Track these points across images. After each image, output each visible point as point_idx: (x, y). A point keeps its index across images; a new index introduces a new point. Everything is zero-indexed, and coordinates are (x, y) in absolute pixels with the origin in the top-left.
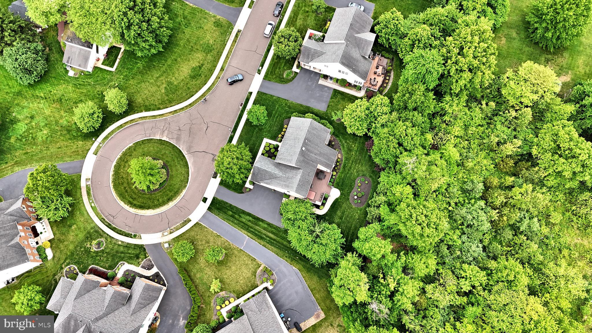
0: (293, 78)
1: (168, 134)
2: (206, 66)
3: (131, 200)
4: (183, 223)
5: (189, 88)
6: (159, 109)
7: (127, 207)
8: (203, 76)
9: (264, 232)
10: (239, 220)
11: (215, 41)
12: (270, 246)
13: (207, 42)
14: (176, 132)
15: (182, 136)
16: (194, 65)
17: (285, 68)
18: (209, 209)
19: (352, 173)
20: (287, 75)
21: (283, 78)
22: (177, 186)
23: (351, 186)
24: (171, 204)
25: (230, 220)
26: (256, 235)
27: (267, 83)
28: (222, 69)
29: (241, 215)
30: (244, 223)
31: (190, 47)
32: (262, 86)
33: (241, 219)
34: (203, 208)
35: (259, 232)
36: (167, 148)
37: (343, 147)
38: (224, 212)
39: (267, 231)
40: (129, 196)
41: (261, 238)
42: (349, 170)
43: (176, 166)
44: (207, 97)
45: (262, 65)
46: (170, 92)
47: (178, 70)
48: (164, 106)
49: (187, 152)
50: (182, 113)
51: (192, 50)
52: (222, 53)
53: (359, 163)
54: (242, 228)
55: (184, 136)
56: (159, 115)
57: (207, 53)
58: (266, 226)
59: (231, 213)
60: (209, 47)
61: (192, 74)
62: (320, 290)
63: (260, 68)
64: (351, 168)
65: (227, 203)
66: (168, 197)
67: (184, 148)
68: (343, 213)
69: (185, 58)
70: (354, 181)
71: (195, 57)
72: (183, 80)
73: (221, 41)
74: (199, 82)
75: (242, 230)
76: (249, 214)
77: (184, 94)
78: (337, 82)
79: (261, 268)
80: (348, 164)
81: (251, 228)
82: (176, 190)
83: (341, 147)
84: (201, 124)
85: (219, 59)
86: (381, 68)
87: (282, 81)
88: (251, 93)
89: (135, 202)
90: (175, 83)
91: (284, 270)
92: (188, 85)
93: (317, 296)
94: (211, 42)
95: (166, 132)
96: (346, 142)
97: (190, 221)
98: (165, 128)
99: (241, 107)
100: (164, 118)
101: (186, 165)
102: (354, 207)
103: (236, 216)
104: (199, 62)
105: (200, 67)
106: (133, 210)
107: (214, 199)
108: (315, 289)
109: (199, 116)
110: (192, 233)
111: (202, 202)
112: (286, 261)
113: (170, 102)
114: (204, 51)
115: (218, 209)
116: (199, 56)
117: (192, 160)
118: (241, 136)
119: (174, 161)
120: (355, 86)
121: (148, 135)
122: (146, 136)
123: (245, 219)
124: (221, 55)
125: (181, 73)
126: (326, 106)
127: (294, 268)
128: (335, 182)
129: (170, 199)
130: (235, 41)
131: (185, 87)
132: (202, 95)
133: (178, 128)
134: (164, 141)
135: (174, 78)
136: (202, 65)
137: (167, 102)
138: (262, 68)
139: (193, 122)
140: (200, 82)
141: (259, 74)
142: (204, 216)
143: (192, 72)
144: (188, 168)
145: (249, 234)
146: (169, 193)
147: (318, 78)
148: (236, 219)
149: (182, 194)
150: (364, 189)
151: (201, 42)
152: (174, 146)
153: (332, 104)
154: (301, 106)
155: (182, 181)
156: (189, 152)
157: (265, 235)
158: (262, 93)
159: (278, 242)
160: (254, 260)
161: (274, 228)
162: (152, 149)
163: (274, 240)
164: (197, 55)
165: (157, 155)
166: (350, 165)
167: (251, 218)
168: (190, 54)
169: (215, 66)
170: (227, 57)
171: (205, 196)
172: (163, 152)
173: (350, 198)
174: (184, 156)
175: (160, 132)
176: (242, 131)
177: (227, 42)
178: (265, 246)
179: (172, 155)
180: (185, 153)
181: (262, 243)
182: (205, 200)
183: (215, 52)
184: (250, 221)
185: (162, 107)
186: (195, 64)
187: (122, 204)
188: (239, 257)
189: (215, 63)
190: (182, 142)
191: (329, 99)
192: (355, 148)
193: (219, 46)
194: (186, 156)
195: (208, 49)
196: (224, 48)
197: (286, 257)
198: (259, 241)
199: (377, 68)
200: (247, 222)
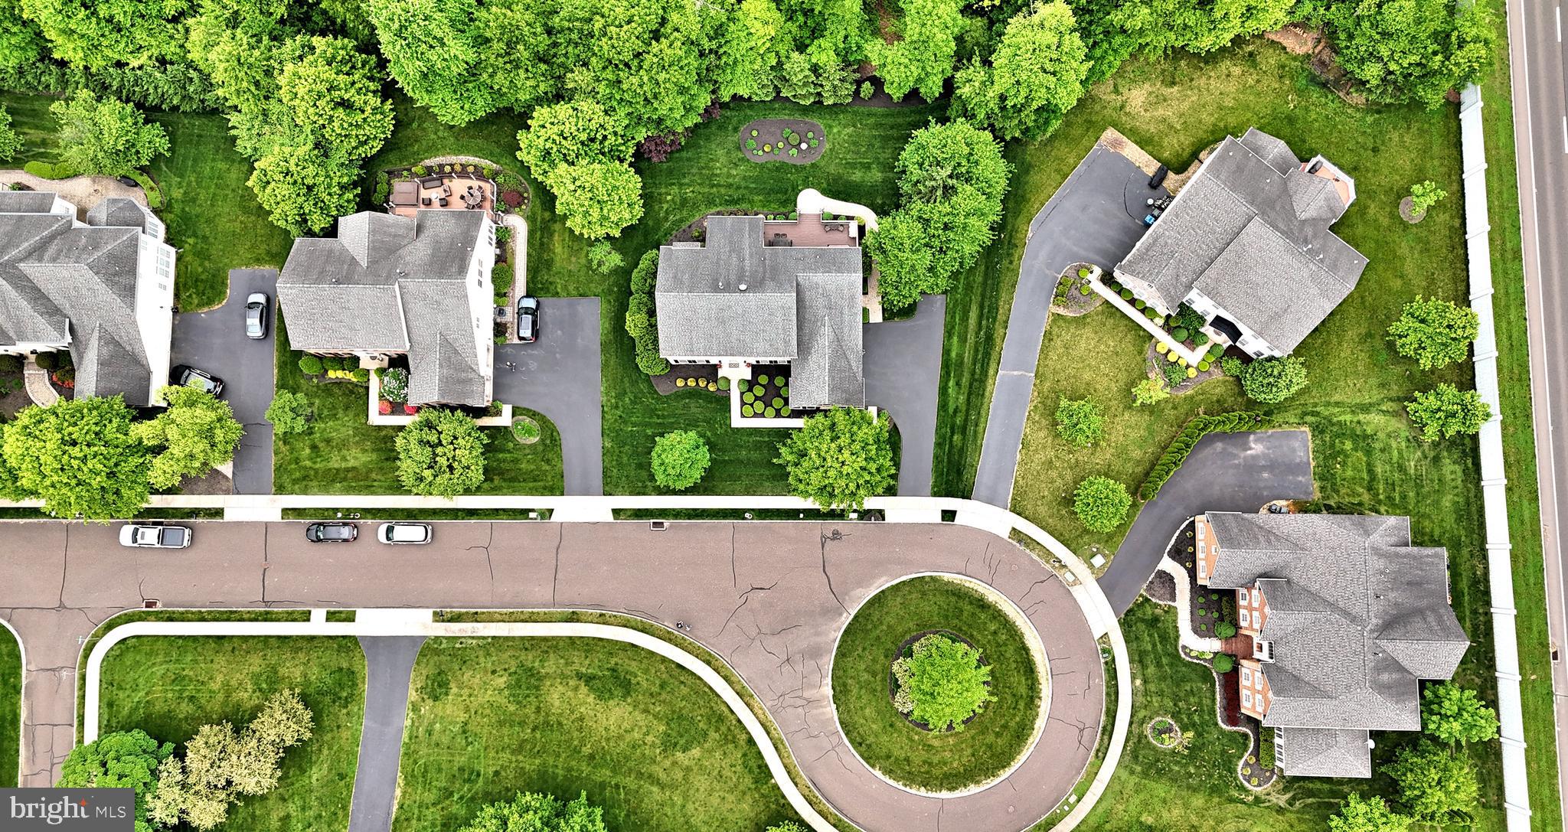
0: (533, 415)
1: (812, 686)
2: (581, 664)
3: (1021, 705)
4: (1027, 545)
5: (662, 687)
6: (751, 741)
7: (1044, 706)
8: (613, 661)
9: (971, 338)
10: (967, 411)
11: (494, 672)
12: (1001, 311)
13: (506, 693)
14: (799, 668)
15: (804, 645)
16: (591, 699)
17: (511, 445)
18: (966, 495)
19: (744, 178)
20: (529, 432)
21: (542, 440)
22: (941, 600)
23: (778, 169)
24: (992, 596)
25: (975, 432)
26: (987, 355)
27: (572, 479)
28: (573, 618)
29: (951, 411)
30: (970, 394)
31: (538, 735)
32: (586, 492)
33: (963, 408)
34: (971, 512)
35: (976, 351)
36: (851, 672)
37: (681, 221)
38: (960, 456)
39: (966, 332)
40: (1014, 715)
41: (989, 339)
42: (739, 188)
43: (889, 626)
44: (669, 626)
45: (524, 513)
46: (693, 732)
47: (620, 737)
48: (737, 731)
49: (841, 615)
50: (741, 674)
51: (547, 723)
52: (522, 638)
53: (709, 168)
54: (983, 395)
55: (802, 638)
56: (768, 733)
57: (540, 679)
58: (955, 339)
59: (955, 437)
60: (518, 680)
61: (619, 692)
62: (1057, 158)
63: (532, 515)
64: (730, 186)
65: (936, 457)
66: (978, 611)
67: (835, 625)
68: (853, 166)
69: (576, 734)
70: (762, 166)
71: (566, 706)
72: (646, 711)
73: (488, 654)
74: (634, 666)
75: (987, 394)
76: (943, 391)
77: (685, 690)
78: (505, 295)
79: (1061, 311)
80: (721, 196)
81: (973, 373)
82: (953, 599)
83: (684, 226)
84: (751, 610)
85: (545, 639)
86: (424, 194)
87: (553, 440)
88: (617, 512)
89: (1023, 690)
90: (662, 728)
91: (1043, 255)
92: (655, 689)
93: (1071, 161)
94: (501, 681)
95: (806, 694)
96: (666, 219)
97: (1014, 529)
98: (799, 702)
99: (667, 523)
100: (771, 717)
101: (879, 600)
102: (828, 146)
103: (958, 421)
104: (576, 689)
105: (589, 679)
106: (1046, 688)
107: (935, 494)
108: (1058, 171)
109: (732, 624)
110: (1043, 510)
111: (958, 520)
112: (1020, 258)
113: (721, 719)
114: (537, 688)
115: (959, 473)
116: (556, 696)
117: (859, 591)
118: (748, 492)
119: (878, 638)
120: (501, 243)
121: (835, 740)
122: (841, 743)
123: (957, 398)
124: (533, 638)
125: (625, 726)
126: (584, 300)
127: (1030, 234)
128: (782, 210)
129: (982, 604)
130: (475, 618)
131: (664, 696)
132: (670, 641)
133: (786, 668)
134: (833, 688)
135: (649, 739)
136: (579, 676)
137: (723, 729)
138: (533, 510)
139: (754, 632)
140: (634, 664)
141: (551, 511)
142: (990, 501)
143: (612, 697)
144: (883, 592)
145: (991, 372)
146: (965, 614)
147: (509, 350)
148: (966, 420)
149: (957, 579)
150: (773, 134)
151: (512, 708)
152: (841, 654)
153: (571, 288)
154: (605, 365)
155: (924, 594)
156: (838, 612)
157: (977, 334)
158: (605, 484)
159: (983, 296)
160: (1048, 336)
161: (953, 317)
162: (867, 711)
163: (981, 307)
164: (557, 703)
165: (879, 688)
166: (723, 191)
167: (951, 383)
168: (560, 724)
169: (572, 640)
170: (532, 619)
171: (938, 519)
172: (866, 676)
173: (808, 162)
174: (856, 617)
175: (815, 712)
176: (733, 493)
177: (484, 638)
178: (1006, 322)
179: (864, 649)
180: (846, 620)
181: (1001, 331)
182: (949, 515)
183: (530, 659)
184: (958, 384)
185: (744, 736)
186: (586, 700)
187: (1040, 723)
188: (1054, 372)
189: (561, 643)
190: (818, 639)
191: (563, 301)
192: (675, 190)
193: (506, 656)
194: (853, 612)
195: (527, 682)
196: (506, 638)
197: (1011, 262)
198: (998, 341)
199: (428, 203)
200: (965, 390)
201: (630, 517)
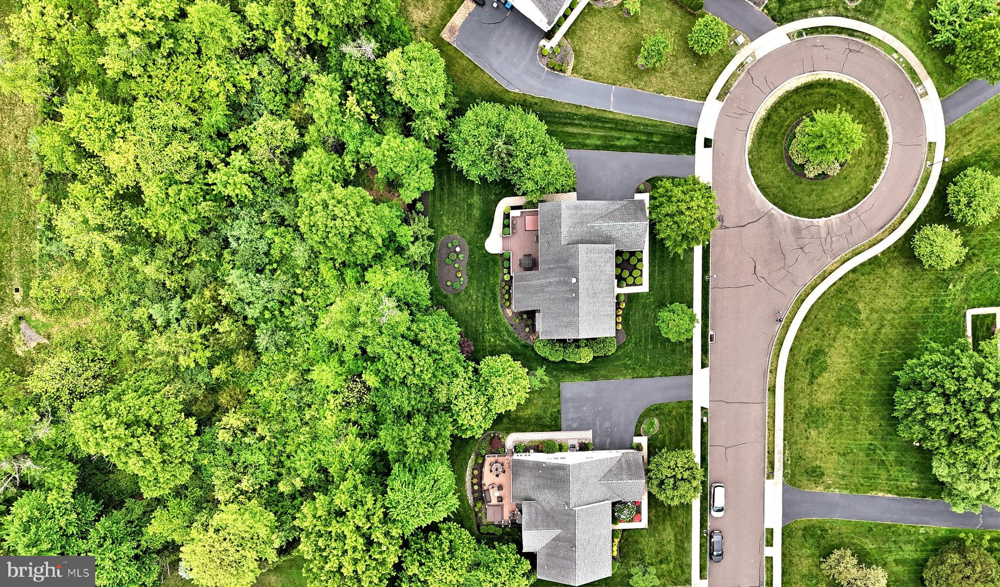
0: (640, 423)
1: (819, 232)
2: (802, 383)
3: (833, 91)
4: (728, 89)
5: (818, 330)
6: (854, 271)
7: (834, 76)
8: (801, 362)
9: (587, 131)
10: (637, 132)
11: (807, 438)
12: (569, 110)
13: (821, 429)
14: (807, 241)
15: (792, 238)
16: (826, 375)
17: (660, 436)
18: (694, 131)
19: (478, 290)
20: (652, 424)
21: (657, 416)
22: (764, 147)
23: (472, 267)
24: (761, 112)
25: (652, 126)
26: (599, 119)
27: (681, 395)
28: (772, 390)
29: (637, 143)
30: (626, 131)
31: (847, 407)
32: (690, 387)
33: (635, 135)
34: (705, 129)
35: (595, 127)
36: (810, 207)
37: (508, 331)
38: (668, 136)
39: (583, 134)
40: (840, 96)
41: (588, 118)
42: (485, 294)
43: (781, 182)
44: (778, 327)
45: (704, 426)
46: (848, 308)
47: (851, 355)
48: (847, 280)
49: (773, 214)
50: (810, 279)
51: (841, 402)
52: (785, 421)
53: (472, 314)
54: (627, 121)
55: (788, 239)
56: (849, 259)
57: (812, 407)
58: (588, 142)
59: (655, 139)
60: (813, 422)
61: (822, 358)
62: (463, 73)
63: (705, 420)
64: (484, 299)
65: (668, 153)
66: (771, 121)
67: (779, 218)
68: (469, 216)
69: (848, 384)
70: (470, 278)
71: (830, 391)
72: (834, 340)
73: (795, 443)
74: (804, 349)
75: (626, 118)
76: (623, 149)
77: (821, 315)
78: (560, 446)
79: (570, 68)
80: (491, 305)
81: (611, 129)
82: (764, 138)
83: (511, 329)
84: (769, 274)
85: (786, 407)
86: (494, 501)
87: (657, 409)
88: (704, 366)
89: (824, 90)
90: (845, 328)
91: (531, 82)
92: (819, 334)
93: (464, 62)
94: (813, 433)
95: (824, 235)
96: (507, 341)
97: (717, 98)
98: (829, 240)
99: (711, 333)
100: (838, 258)
101: (763, 189)
102: (456, 233)
103: (644, 138)
104: (819, 385)
105: (813, 376)
106: (823, 75)
107: (693, 152)
108: (472, 71)
109: (778, 287)
110: (705, 79)
111: (711, 136)
112: (533, 97)
113: (839, 291)
114: (818, 409)
115: (679, 137)
116: (823, 397)
117: (758, 203)
118: (691, 280)
119: (789, 189)
120: (526, 450)
121: (853, 216)
122: (856, 212)
123: (628, 139)
124: (785, 415)
125: (843, 352)
126: (563, 394)
127: (517, 91)
128: (500, 263)
129: (767, 119)
130: (771, 453)
131: (825, 329)
132: (788, 326)
133: (807, 249)
134: (820, 217)
135: (852, 336)
136: (811, 383)
137: (846, 288)
138: (702, 420)
139: (784, 272)
140: (803, 349)
141: (702, 408)
142: (698, 115)
143: (825, 362)
144: (758, 186)
145: (611, 116)
146: (773, 130)
147: (597, 440)
148: (643, 133)
149: (750, 137)
150: (449, 271)
151: (831, 425)
152: (798, 213)
153: (554, 402)
154: (606, 378)
155: (760, 159)
156: (770, 216)
157: (584, 126)
158: (685, 374)
159: (558, 123)
160: (587, 76)
161: (573, 144)
162: (836, 194)
163: (565, 124)
164: (829, 396)
165: (821, 187)
166: (487, 304)
167: (618, 143)
168: (841, 394)
169: (787, 390)
170: (773, 417)
171: (710, 150)
172: (813, 197)
173: (467, 247)
174: (775, 204)
175: (835, 229)
176: (692, 289)
177: (785, 446)
178: (577, 106)
179: (796, 198)
180: (776, 211)
181: (583, 109)
182: (708, 143)
183: (798, 417)
184: (619, 139)
185: (851, 275)
186: (826, 379)
187: (846, 79)
188: (612, 71)
189: (789, 396)
190: (789, 229)
191: (563, 407)
192: (487, 337)
193: (797, 431)
194: (771, 206)
195: (814, 417)
196: (785, 432)
197: (536, 104)
198: (590, 112)
199: (500, 499)
200: (622, 134)
201: (707, 357)
